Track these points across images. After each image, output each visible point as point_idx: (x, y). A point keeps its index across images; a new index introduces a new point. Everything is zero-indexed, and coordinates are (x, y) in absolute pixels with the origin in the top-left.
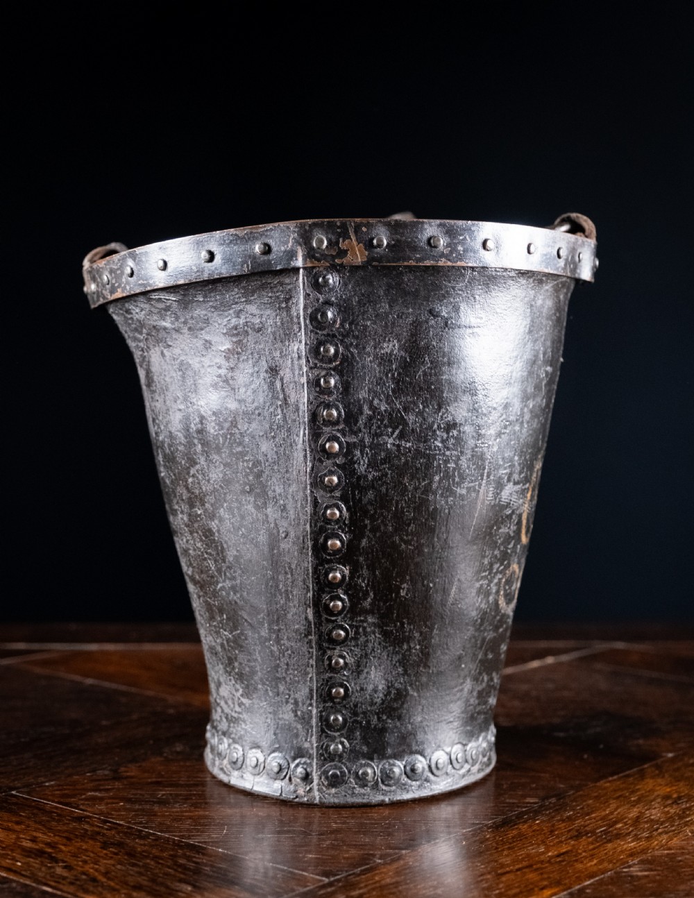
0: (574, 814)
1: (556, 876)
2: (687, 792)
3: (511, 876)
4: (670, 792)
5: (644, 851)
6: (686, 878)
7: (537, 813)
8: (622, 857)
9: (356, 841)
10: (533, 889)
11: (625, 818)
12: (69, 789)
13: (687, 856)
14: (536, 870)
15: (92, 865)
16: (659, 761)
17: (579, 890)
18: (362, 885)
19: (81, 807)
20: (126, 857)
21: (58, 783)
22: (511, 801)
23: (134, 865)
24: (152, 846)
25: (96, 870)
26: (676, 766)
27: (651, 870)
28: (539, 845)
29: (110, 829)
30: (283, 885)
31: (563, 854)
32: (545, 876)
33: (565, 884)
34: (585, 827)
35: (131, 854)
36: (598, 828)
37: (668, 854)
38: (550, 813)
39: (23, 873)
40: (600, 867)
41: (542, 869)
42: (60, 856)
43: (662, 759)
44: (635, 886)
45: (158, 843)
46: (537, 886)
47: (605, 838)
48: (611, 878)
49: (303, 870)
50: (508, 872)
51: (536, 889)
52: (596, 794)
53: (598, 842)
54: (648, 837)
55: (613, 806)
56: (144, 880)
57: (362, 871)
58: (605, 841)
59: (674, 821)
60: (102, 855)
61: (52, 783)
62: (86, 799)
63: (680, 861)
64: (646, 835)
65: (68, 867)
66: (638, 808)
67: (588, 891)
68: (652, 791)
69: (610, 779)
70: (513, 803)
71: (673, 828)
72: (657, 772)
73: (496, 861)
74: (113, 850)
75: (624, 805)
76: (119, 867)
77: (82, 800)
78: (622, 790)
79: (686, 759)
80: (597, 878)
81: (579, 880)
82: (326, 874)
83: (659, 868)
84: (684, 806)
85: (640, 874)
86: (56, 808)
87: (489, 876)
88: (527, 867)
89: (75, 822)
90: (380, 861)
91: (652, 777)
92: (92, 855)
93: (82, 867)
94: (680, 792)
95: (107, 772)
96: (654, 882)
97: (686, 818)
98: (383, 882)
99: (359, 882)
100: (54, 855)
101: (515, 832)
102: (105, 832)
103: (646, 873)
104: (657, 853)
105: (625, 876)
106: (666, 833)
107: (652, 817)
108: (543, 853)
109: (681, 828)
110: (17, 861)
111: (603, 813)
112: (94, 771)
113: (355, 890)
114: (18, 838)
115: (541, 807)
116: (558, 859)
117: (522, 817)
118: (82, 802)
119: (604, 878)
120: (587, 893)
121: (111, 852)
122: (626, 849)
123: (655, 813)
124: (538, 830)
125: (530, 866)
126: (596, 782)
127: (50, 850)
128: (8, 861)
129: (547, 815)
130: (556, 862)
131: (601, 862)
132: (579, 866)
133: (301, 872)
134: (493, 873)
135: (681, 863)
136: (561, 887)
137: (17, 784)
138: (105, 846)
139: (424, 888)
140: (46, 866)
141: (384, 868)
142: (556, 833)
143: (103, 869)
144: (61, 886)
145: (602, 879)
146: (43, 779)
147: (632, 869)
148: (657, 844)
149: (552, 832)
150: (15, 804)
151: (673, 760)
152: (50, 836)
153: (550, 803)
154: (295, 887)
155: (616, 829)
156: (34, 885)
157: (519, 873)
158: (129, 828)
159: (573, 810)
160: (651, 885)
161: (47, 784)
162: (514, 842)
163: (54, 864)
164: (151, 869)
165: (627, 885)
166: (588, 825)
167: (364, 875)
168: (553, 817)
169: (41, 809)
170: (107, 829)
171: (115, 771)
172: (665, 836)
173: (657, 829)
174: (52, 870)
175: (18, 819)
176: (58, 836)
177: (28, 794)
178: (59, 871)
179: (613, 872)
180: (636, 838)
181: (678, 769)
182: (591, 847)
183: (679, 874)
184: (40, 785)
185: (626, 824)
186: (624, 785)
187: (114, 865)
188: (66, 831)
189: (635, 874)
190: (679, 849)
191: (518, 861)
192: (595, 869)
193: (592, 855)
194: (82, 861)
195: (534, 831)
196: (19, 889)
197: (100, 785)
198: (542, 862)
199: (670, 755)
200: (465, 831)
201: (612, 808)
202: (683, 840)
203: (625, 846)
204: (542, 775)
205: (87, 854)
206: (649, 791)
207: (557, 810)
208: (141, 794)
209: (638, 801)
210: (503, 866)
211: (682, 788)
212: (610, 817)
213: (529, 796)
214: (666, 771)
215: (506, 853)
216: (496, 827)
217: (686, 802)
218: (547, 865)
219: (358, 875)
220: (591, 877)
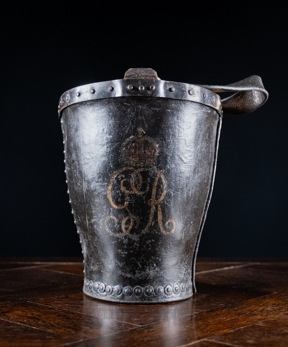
0: (238, 309)
1: (229, 326)
2: (282, 303)
3: (212, 326)
4: (275, 303)
5: (264, 319)
6: (280, 326)
7: (223, 308)
8: (256, 320)
13: (281, 321)
14: (222, 324)
15: (53, 321)
16: (272, 294)
17: (238, 330)
18: (154, 328)
19: (52, 305)
20: (66, 319)
21: (45, 299)
22: (214, 305)
23: (69, 321)
24: (76, 316)
25: (54, 323)
26: (277, 296)
27: (267, 324)
28: (224, 317)
29: (62, 311)
30: (124, 327)
31: (233, 319)
32: (226, 326)
33: (233, 328)
34: (242, 312)
35: (68, 318)
36: (247, 312)
37: (273, 320)
39: (26, 323)
40: (247, 323)
41: (224, 324)
42: (41, 319)
44: (260, 329)
45: (79, 315)
46: (222, 329)
49: (132, 323)
50: (211, 325)
52: (247, 303)
53: (247, 316)
58: (249, 316)
59: (276, 311)
60: (57, 318)
61: (42, 299)
62: (54, 303)
64: (266, 314)
65: (44, 322)
66: (263, 307)
68: (268, 302)
69: (253, 299)
71: (276, 313)
72: (270, 297)
73: (207, 321)
74: (62, 317)
75: (258, 306)
76: (63, 322)
77: (52, 303)
78: (257, 302)
79: (282, 294)
80: (246, 326)
81: (238, 327)
82: (141, 324)
83: (270, 324)
84: (280, 307)
85: (262, 325)
86: (43, 306)
87: (204, 326)
88: (219, 323)
89: (49, 309)
90: (162, 321)
91: (269, 299)
92: (53, 318)
95: (63, 296)
96: (268, 327)
97: (281, 310)
101: (215, 313)
103: (265, 325)
104: (269, 319)
105: (257, 326)
106: (273, 314)
108: (225, 319)
109: (279, 313)
110: (25, 320)
111: (249, 309)
112: (58, 296)
113: (151, 329)
114: (26, 314)
115: (226, 306)
116: (231, 321)
117: (218, 309)
119: (248, 326)
120: (242, 331)
121: (61, 318)
123: (269, 309)
124: (224, 313)
126: (247, 300)
127: (38, 317)
128: (21, 320)
129: (227, 309)
130: (230, 322)
132: (239, 323)
134: (205, 325)
135: (279, 322)
136: (231, 329)
137: (29, 299)
138: (58, 316)
141: (164, 323)
142: (231, 314)
143: (56, 322)
144: (40, 327)
146: (39, 298)
147: (259, 324)
148: (270, 317)
149: (229, 313)
150: (27, 304)
152: (39, 313)
153: (229, 305)
154: (129, 328)
155: (254, 313)
156: (30, 326)
157: (215, 325)
158: (69, 311)
159: (238, 307)
160: (266, 328)
161: (41, 299)
162: (214, 316)
163: (38, 321)
164: (75, 322)
165: (257, 329)
167: (156, 325)
168: (230, 309)
169: (37, 306)
170: (60, 312)
171: (67, 296)
172: (273, 315)
173: (270, 313)
174: (38, 322)
175: (28, 309)
176: (42, 313)
177: (33, 302)
178: (40, 323)
179: (252, 325)
180: (261, 315)
181: (279, 297)
182: (244, 318)
183: (278, 325)
185: (258, 311)
187: (61, 321)
188: (45, 312)
189: (260, 325)
190: (278, 319)
191: (215, 322)
192: (245, 324)
193: (244, 320)
195: (222, 313)
196: (24, 327)
197: (61, 300)
198: (224, 322)
199: (276, 293)
200: (196, 313)
201: (252, 307)
202: (280, 316)
203: (257, 318)
204: (227, 298)
205: (51, 318)
207: (231, 307)
208: (75, 302)
209: (263, 305)
210: (209, 323)
211: (280, 302)
212: (252, 310)
213: (221, 304)
214: (274, 297)
215: (211, 319)
216: (208, 312)
217: (281, 306)
218: (227, 322)
219: (153, 325)
220: (243, 326)
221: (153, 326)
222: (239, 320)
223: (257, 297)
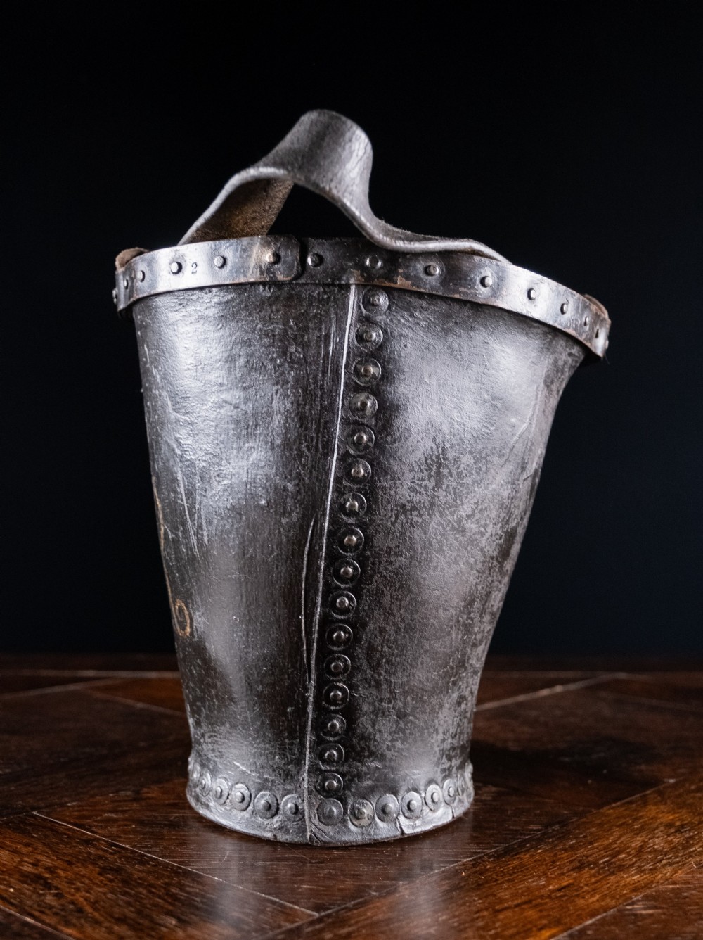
0: (576, 843)
1: (555, 913)
2: (689, 819)
3: (509, 913)
4: (673, 819)
5: (647, 886)
6: (693, 917)
7: (540, 840)
8: (625, 892)
9: (354, 871)
10: (530, 929)
11: (629, 847)
12: (87, 810)
13: (694, 892)
14: (536, 906)
15: (84, 893)
16: (661, 787)
17: (580, 932)
18: (352, 922)
19: (94, 828)
20: (120, 885)
21: (80, 803)
22: (514, 828)
23: (125, 894)
24: (149, 873)
25: (86, 899)
26: (677, 793)
27: (656, 908)
28: (539, 877)
29: (114, 853)
30: (271, 920)
31: (564, 887)
32: (545, 913)
33: (565, 924)
34: (587, 857)
35: (127, 881)
36: (601, 859)
37: (673, 889)
38: (553, 841)
39: (13, 900)
40: (602, 903)
41: (541, 905)
42: (55, 882)
43: (663, 785)
44: (638, 926)
45: (156, 869)
46: (535, 926)
47: (608, 870)
48: (614, 917)
49: (293, 903)
50: (506, 909)
51: (534, 929)
52: (599, 821)
53: (600, 875)
54: (651, 869)
55: (616, 834)
56: (131, 912)
57: (354, 905)
58: (608, 873)
59: (678, 851)
60: (97, 882)
61: (75, 803)
62: (101, 821)
63: (686, 897)
64: (649, 866)
65: (59, 895)
66: (641, 837)
67: (589, 932)
68: (655, 818)
69: (614, 805)
70: (516, 830)
71: (678, 860)
72: (659, 798)
73: (495, 895)
74: (111, 877)
75: (627, 833)
76: (110, 896)
77: (96, 821)
78: (624, 817)
79: (687, 785)
80: (599, 917)
81: (580, 918)
82: (317, 908)
83: (664, 906)
84: (687, 835)
85: (644, 912)
86: (70, 829)
87: (486, 913)
88: (526, 903)
89: (82, 845)
90: (374, 893)
91: (656, 804)
92: (88, 882)
93: (73, 895)
94: (683, 820)
95: (129, 793)
96: (659, 922)
97: (690, 848)
98: (375, 919)
99: (350, 918)
100: (49, 881)
101: (516, 862)
102: (109, 856)
103: (650, 912)
104: (661, 888)
105: (629, 915)
106: (671, 864)
107: (656, 847)
108: (544, 886)
109: (686, 859)
110: (11, 887)
111: (606, 842)
112: (117, 791)
113: (343, 927)
114: (22, 861)
115: (544, 834)
116: (559, 894)
117: (524, 846)
118: (96, 823)
119: (606, 917)
120: (589, 935)
121: (107, 879)
122: (629, 883)
123: (659, 843)
124: (540, 860)
125: (529, 902)
126: (599, 809)
127: (47, 876)
129: (549, 843)
130: (557, 897)
131: (603, 898)
132: (581, 902)
133: (291, 905)
134: (491, 909)
135: (687, 900)
136: (561, 928)
138: (103, 871)
139: (416, 927)
140: (38, 893)
141: (378, 902)
142: (558, 863)
143: (92, 898)
144: (44, 918)
145: (604, 918)
146: (67, 799)
147: (635, 906)
148: (661, 877)
149: (554, 862)
151: (674, 786)
152: (53, 860)
153: (554, 830)
154: (283, 923)
155: (619, 860)
157: (517, 909)
158: (133, 852)
159: (576, 838)
160: (656, 926)
161: (70, 804)
162: (515, 873)
163: (46, 892)
164: (142, 898)
165: (631, 926)
166: (591, 855)
167: (356, 909)
168: (556, 846)
170: (111, 854)
171: (137, 792)
172: (669, 869)
173: (661, 861)
175: (29, 841)
176: (61, 859)
177: (48, 814)
178: (48, 898)
179: (615, 909)
180: (640, 871)
181: (680, 795)
182: (593, 880)
183: (685, 913)
184: (63, 805)
185: (629, 854)
186: (628, 812)
187: (105, 894)
189: (639, 912)
190: (685, 884)
191: (517, 896)
192: (597, 906)
193: (594, 890)
194: (74, 889)
195: (535, 861)
197: (120, 806)
198: (542, 897)
199: (672, 781)
200: (465, 860)
201: (614, 837)
202: (688, 873)
203: (628, 880)
204: (546, 800)
205: (83, 880)
206: (652, 819)
207: (559, 838)
208: (155, 816)
209: (641, 829)
210: (501, 901)
211: (686, 816)
212: (614, 846)
213: (533, 823)
214: (669, 798)
215: (505, 885)
216: (498, 856)
217: (689, 830)
218: (547, 900)
219: (350, 909)
220: (592, 915)
221: (349, 914)
222: (582, 888)
223: (625, 798)
